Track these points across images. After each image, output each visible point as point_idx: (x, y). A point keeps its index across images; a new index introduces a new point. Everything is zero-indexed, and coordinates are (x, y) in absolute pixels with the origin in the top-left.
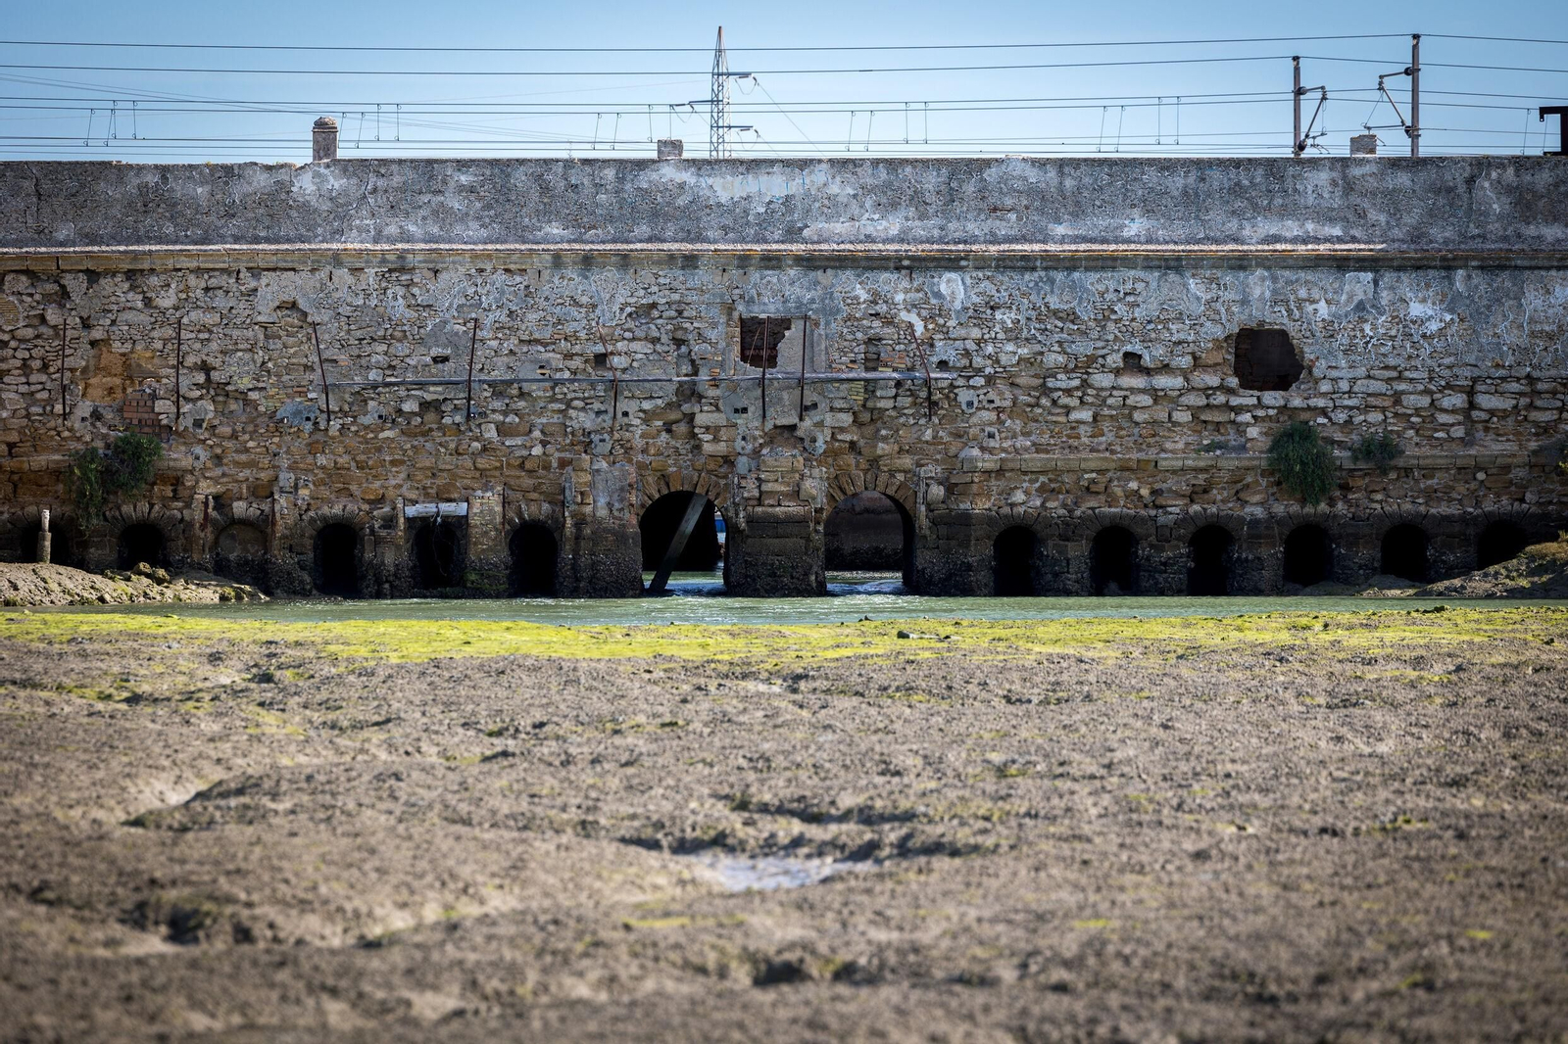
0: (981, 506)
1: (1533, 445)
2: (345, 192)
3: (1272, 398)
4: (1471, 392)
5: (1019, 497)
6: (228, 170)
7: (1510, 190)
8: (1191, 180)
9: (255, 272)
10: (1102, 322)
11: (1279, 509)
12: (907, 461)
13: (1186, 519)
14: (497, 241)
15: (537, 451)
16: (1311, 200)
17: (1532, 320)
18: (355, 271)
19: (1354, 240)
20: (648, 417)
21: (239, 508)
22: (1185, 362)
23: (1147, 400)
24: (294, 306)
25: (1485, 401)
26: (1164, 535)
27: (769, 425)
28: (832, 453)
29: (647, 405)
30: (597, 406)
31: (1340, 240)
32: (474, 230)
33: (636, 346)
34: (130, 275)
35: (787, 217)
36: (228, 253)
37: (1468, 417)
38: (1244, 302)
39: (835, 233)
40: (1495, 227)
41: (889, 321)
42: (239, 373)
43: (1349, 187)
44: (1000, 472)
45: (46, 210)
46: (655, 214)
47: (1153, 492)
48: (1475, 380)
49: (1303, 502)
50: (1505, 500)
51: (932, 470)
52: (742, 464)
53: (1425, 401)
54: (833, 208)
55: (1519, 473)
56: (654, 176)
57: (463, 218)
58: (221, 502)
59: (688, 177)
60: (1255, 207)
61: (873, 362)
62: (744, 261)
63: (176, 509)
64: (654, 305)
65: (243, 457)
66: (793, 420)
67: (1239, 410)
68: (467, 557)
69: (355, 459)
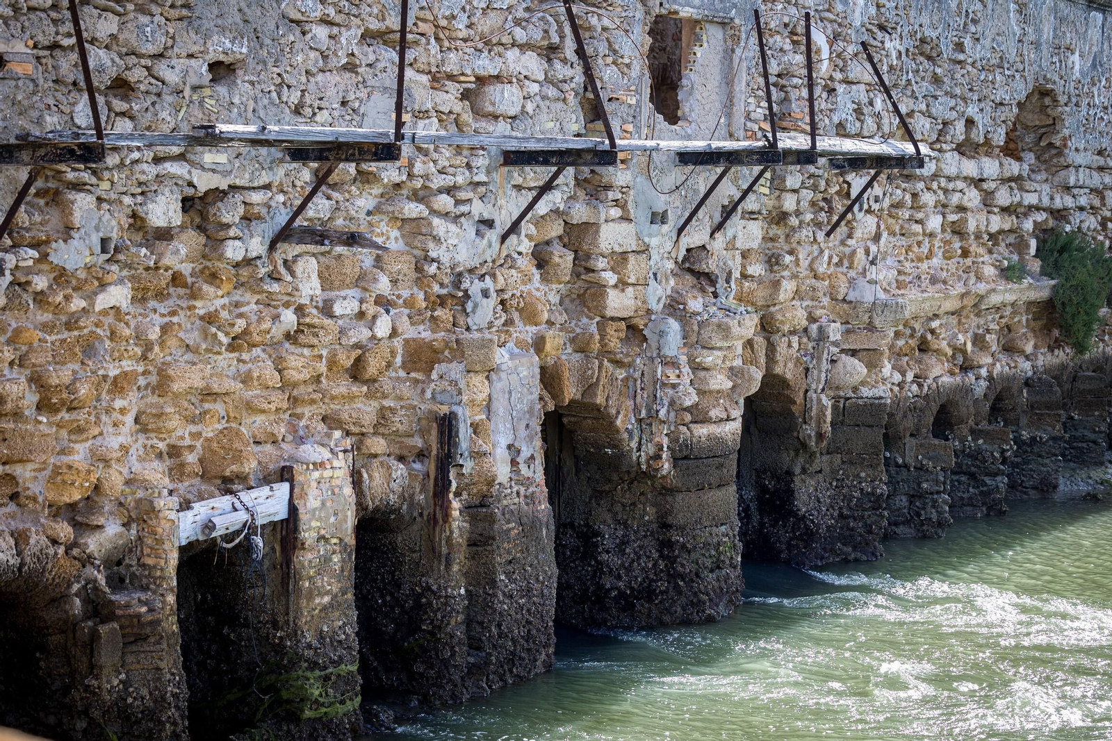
20: (535, 234)
22: (1001, 136)
27: (683, 248)
41: (798, 41)
51: (839, 328)
52: (674, 335)
66: (705, 235)
68: (295, 634)
69: (37, 380)
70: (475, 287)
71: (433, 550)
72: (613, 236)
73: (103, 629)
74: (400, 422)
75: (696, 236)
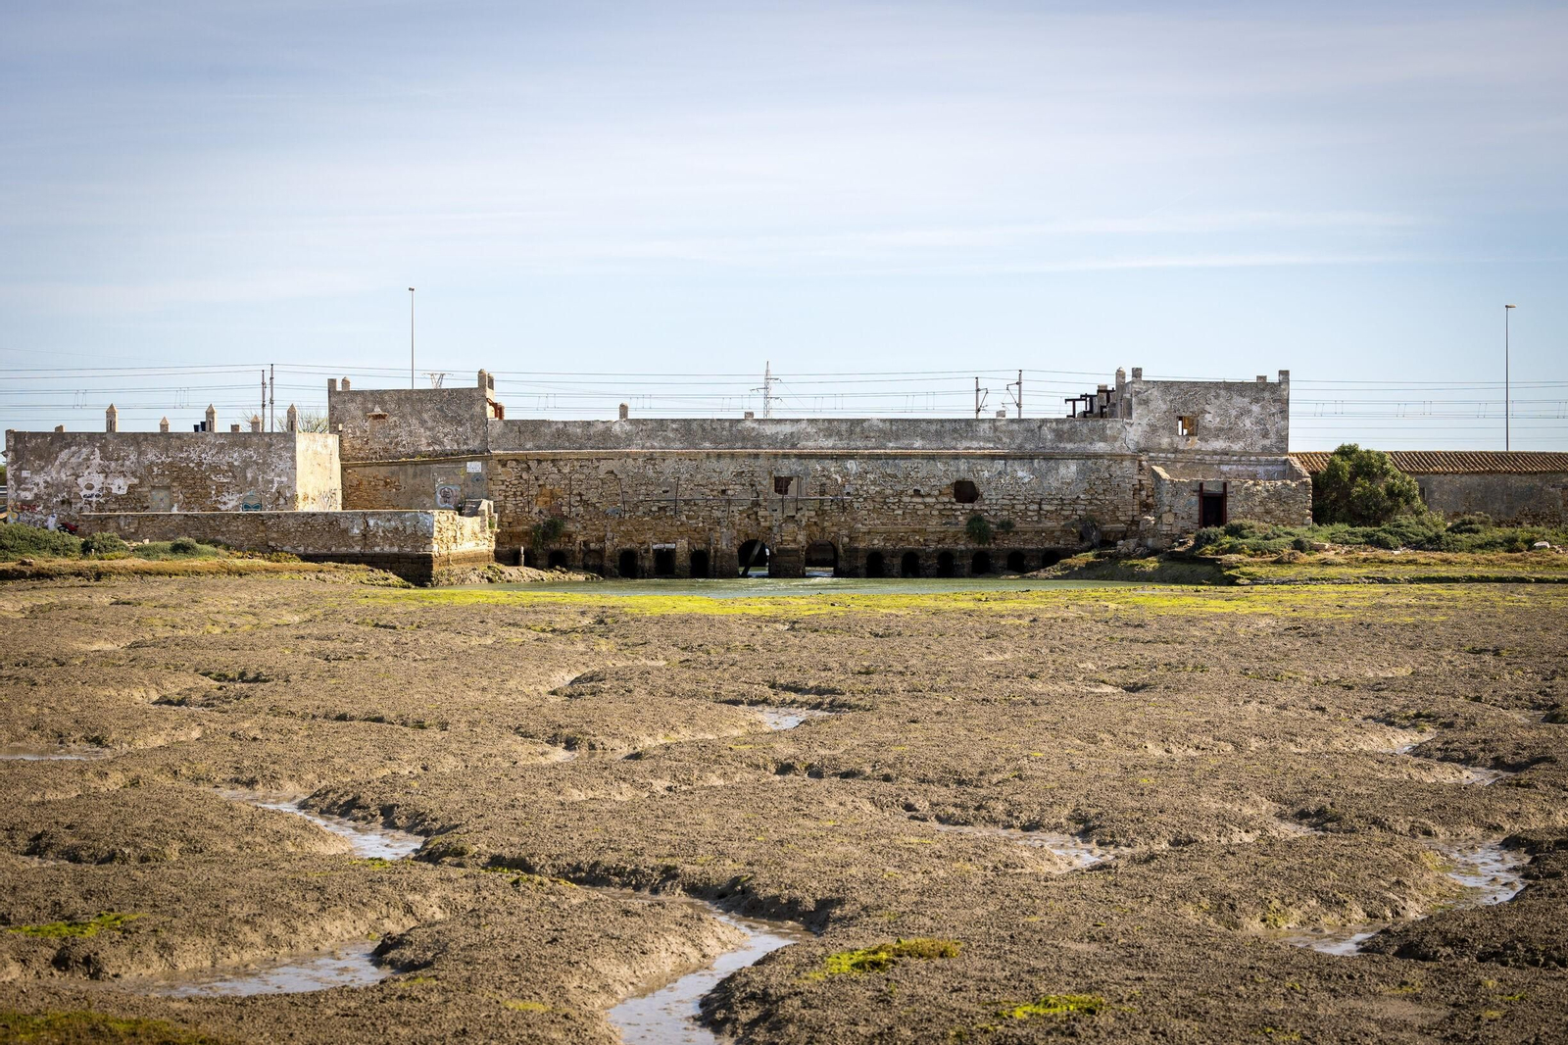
0: (862, 545)
1: (1063, 523)
2: (631, 431)
3: (968, 506)
4: (1040, 504)
5: (876, 542)
6: (589, 423)
7: (1054, 430)
8: (938, 427)
9: (598, 460)
10: (906, 478)
11: (970, 546)
12: (835, 529)
13: (936, 550)
14: (687, 449)
15: (701, 525)
16: (982, 434)
17: (1062, 478)
18: (634, 459)
19: (998, 448)
20: (741, 512)
21: (592, 546)
22: (936, 493)
23: (922, 507)
24: (612, 472)
25: (1046, 507)
26: (929, 556)
27: (785, 516)
28: (808, 526)
29: (740, 508)
30: (722, 509)
31: (992, 449)
32: (678, 445)
33: (736, 487)
34: (553, 461)
35: (792, 440)
36: (589, 453)
37: (1039, 513)
38: (958, 471)
39: (809, 446)
40: (1048, 444)
41: (829, 478)
42: (592, 497)
43: (996, 429)
44: (869, 533)
45: (523, 437)
46: (744, 439)
47: (925, 540)
48: (1041, 500)
49: (979, 543)
50: (1052, 543)
51: (844, 532)
52: (775, 529)
53: (1023, 507)
54: (808, 436)
55: (1057, 534)
56: (743, 425)
57: (674, 440)
58: (586, 543)
59: (755, 425)
60: (961, 436)
61: (822, 493)
62: (776, 456)
63: (569, 546)
64: (743, 472)
65: (594, 527)
66: (794, 514)
67: (956, 510)
68: (675, 563)
73: (643, 557)
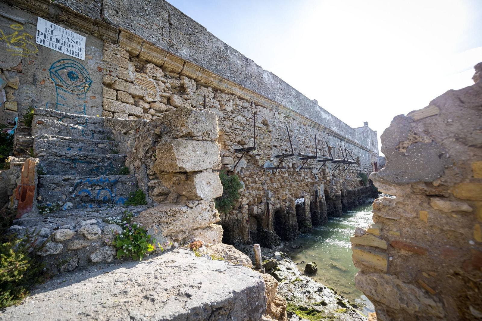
2: (274, 85)
6: (246, 59)
15: (309, 180)
21: (256, 209)
30: (316, 167)
33: (319, 151)
45: (174, 34)
46: (317, 117)
56: (315, 107)
59: (319, 110)
63: (235, 215)
64: (320, 141)
68: (306, 217)
69: (281, 184)
70: (316, 176)
71: (316, 207)
72: (327, 171)
73: (290, 215)
74: (311, 191)
75: (333, 171)
